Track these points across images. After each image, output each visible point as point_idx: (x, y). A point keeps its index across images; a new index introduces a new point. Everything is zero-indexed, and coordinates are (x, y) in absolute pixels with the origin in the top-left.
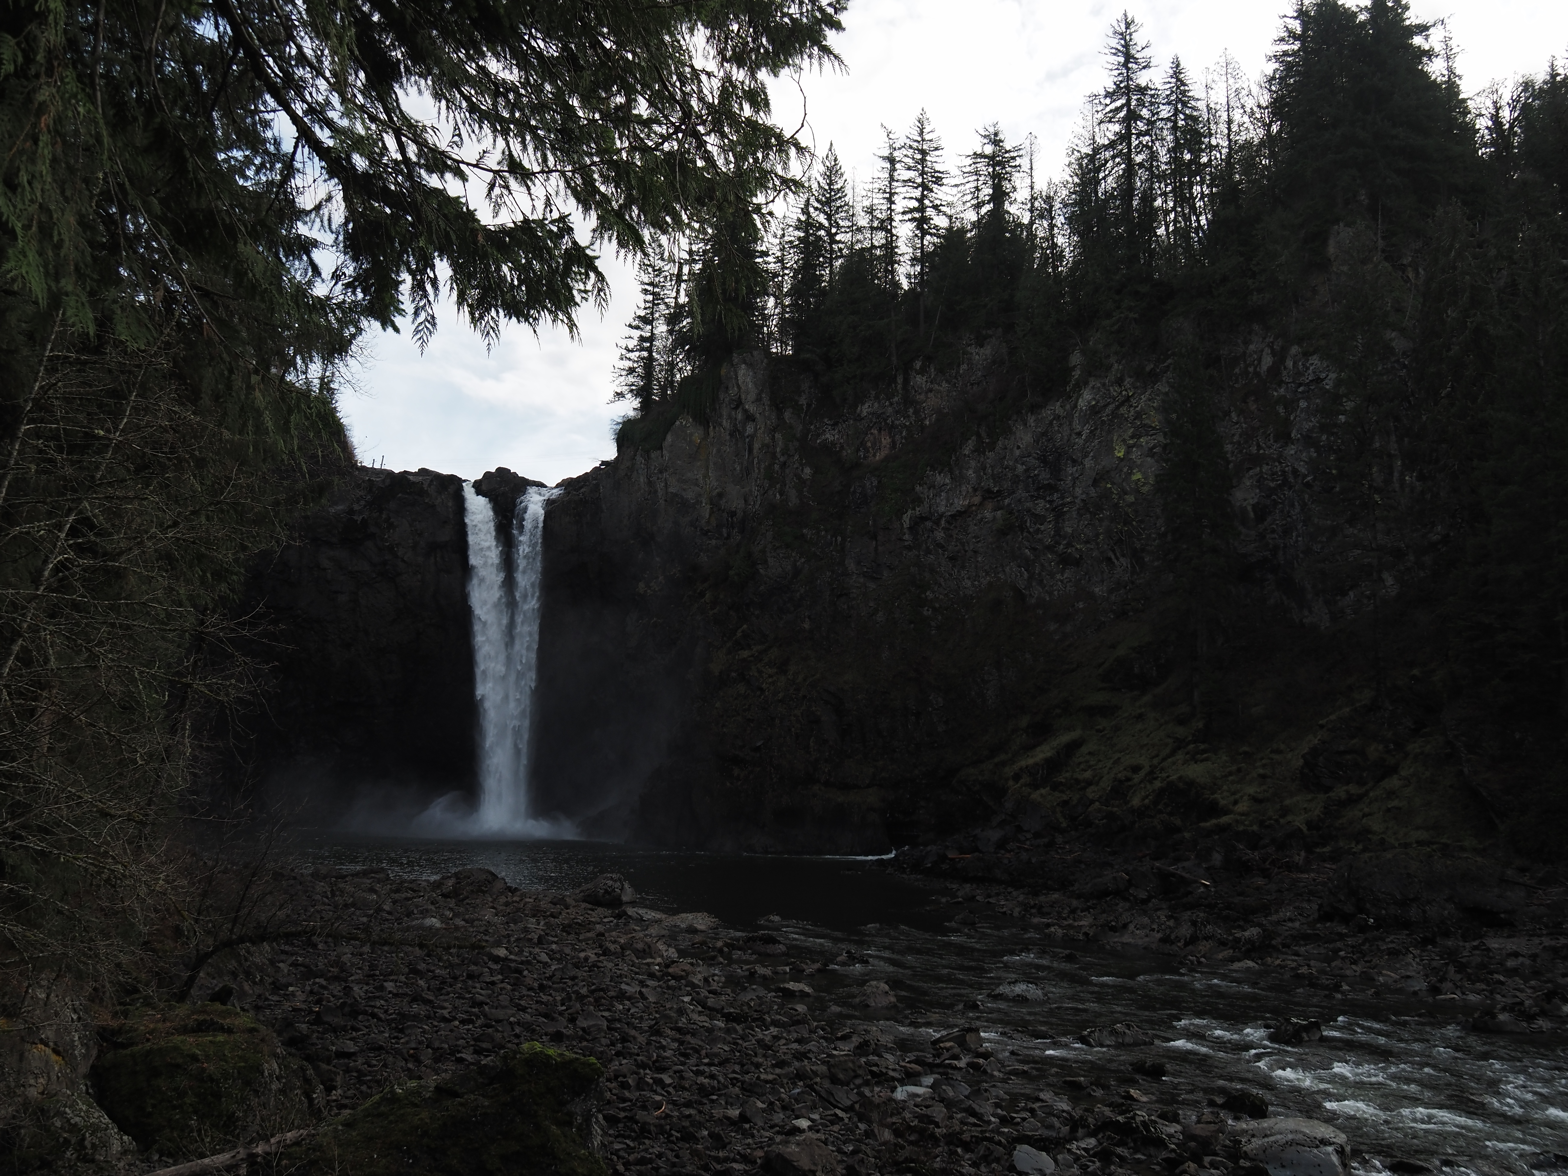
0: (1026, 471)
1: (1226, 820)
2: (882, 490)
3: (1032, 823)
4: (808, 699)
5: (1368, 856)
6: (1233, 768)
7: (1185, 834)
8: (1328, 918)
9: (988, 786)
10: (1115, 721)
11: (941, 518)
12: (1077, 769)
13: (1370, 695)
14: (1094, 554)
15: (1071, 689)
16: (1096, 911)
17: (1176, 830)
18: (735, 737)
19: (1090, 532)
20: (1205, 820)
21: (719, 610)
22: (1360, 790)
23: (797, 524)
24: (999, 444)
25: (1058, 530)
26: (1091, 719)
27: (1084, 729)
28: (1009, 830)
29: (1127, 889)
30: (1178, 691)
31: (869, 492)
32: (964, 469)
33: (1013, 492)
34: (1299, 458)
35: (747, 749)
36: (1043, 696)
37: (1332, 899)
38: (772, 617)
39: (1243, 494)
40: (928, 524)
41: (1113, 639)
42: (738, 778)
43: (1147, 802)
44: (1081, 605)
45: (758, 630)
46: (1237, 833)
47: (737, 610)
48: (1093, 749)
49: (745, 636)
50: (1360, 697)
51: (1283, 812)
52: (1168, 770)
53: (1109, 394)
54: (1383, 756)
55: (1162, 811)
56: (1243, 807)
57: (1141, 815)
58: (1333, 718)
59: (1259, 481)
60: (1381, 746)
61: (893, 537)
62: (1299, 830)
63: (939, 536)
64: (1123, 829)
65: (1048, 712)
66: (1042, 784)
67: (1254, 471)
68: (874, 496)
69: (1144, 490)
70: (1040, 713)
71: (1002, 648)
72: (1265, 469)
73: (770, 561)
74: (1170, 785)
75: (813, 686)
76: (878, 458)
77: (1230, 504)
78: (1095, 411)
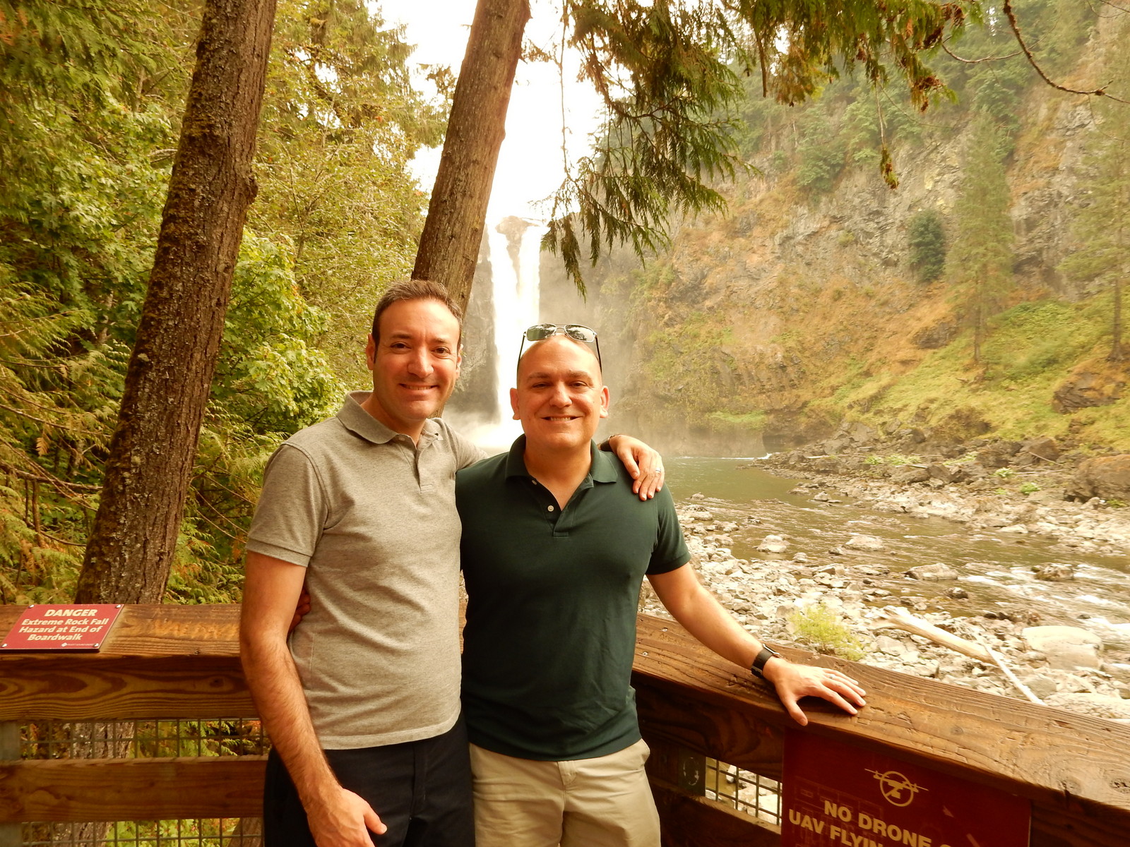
0: (861, 202)
1: (997, 434)
2: (761, 219)
3: (860, 436)
4: (712, 358)
5: (1103, 459)
6: (1003, 400)
7: (967, 443)
8: (1071, 499)
9: (831, 413)
10: (920, 369)
11: (801, 237)
12: (892, 401)
13: (1108, 350)
14: (907, 257)
15: (889, 348)
16: (907, 493)
17: (959, 441)
18: (666, 383)
19: (905, 243)
20: (980, 434)
21: (653, 303)
22: (1097, 415)
23: (703, 245)
24: (843, 184)
25: (882, 243)
26: (902, 368)
27: (897, 375)
28: (845, 441)
29: (928, 479)
30: (965, 348)
31: (752, 221)
32: (817, 202)
33: (851, 217)
34: (1063, 184)
35: (673, 391)
36: (869, 354)
37: (1074, 487)
38: (687, 306)
39: (1019, 212)
40: (792, 242)
41: (919, 315)
42: (667, 409)
43: (941, 423)
44: (897, 292)
45: (678, 315)
46: (1005, 443)
47: (665, 302)
48: (903, 388)
49: (670, 319)
50: (1101, 351)
51: (1039, 429)
52: (956, 402)
53: (922, 145)
54: (1115, 392)
55: (951, 428)
56: (1009, 426)
57: (937, 432)
58: (1079, 366)
59: (1031, 201)
60: (1113, 385)
61: (768, 251)
62: (1051, 441)
63: (800, 249)
64: (924, 440)
65: (872, 364)
66: (868, 411)
67: (1029, 195)
68: (756, 224)
69: (946, 212)
70: (867, 365)
71: (842, 323)
72: (1037, 193)
73: (686, 270)
74: (958, 412)
75: (714, 350)
76: (759, 197)
77: (1009, 219)
78: (912, 158)
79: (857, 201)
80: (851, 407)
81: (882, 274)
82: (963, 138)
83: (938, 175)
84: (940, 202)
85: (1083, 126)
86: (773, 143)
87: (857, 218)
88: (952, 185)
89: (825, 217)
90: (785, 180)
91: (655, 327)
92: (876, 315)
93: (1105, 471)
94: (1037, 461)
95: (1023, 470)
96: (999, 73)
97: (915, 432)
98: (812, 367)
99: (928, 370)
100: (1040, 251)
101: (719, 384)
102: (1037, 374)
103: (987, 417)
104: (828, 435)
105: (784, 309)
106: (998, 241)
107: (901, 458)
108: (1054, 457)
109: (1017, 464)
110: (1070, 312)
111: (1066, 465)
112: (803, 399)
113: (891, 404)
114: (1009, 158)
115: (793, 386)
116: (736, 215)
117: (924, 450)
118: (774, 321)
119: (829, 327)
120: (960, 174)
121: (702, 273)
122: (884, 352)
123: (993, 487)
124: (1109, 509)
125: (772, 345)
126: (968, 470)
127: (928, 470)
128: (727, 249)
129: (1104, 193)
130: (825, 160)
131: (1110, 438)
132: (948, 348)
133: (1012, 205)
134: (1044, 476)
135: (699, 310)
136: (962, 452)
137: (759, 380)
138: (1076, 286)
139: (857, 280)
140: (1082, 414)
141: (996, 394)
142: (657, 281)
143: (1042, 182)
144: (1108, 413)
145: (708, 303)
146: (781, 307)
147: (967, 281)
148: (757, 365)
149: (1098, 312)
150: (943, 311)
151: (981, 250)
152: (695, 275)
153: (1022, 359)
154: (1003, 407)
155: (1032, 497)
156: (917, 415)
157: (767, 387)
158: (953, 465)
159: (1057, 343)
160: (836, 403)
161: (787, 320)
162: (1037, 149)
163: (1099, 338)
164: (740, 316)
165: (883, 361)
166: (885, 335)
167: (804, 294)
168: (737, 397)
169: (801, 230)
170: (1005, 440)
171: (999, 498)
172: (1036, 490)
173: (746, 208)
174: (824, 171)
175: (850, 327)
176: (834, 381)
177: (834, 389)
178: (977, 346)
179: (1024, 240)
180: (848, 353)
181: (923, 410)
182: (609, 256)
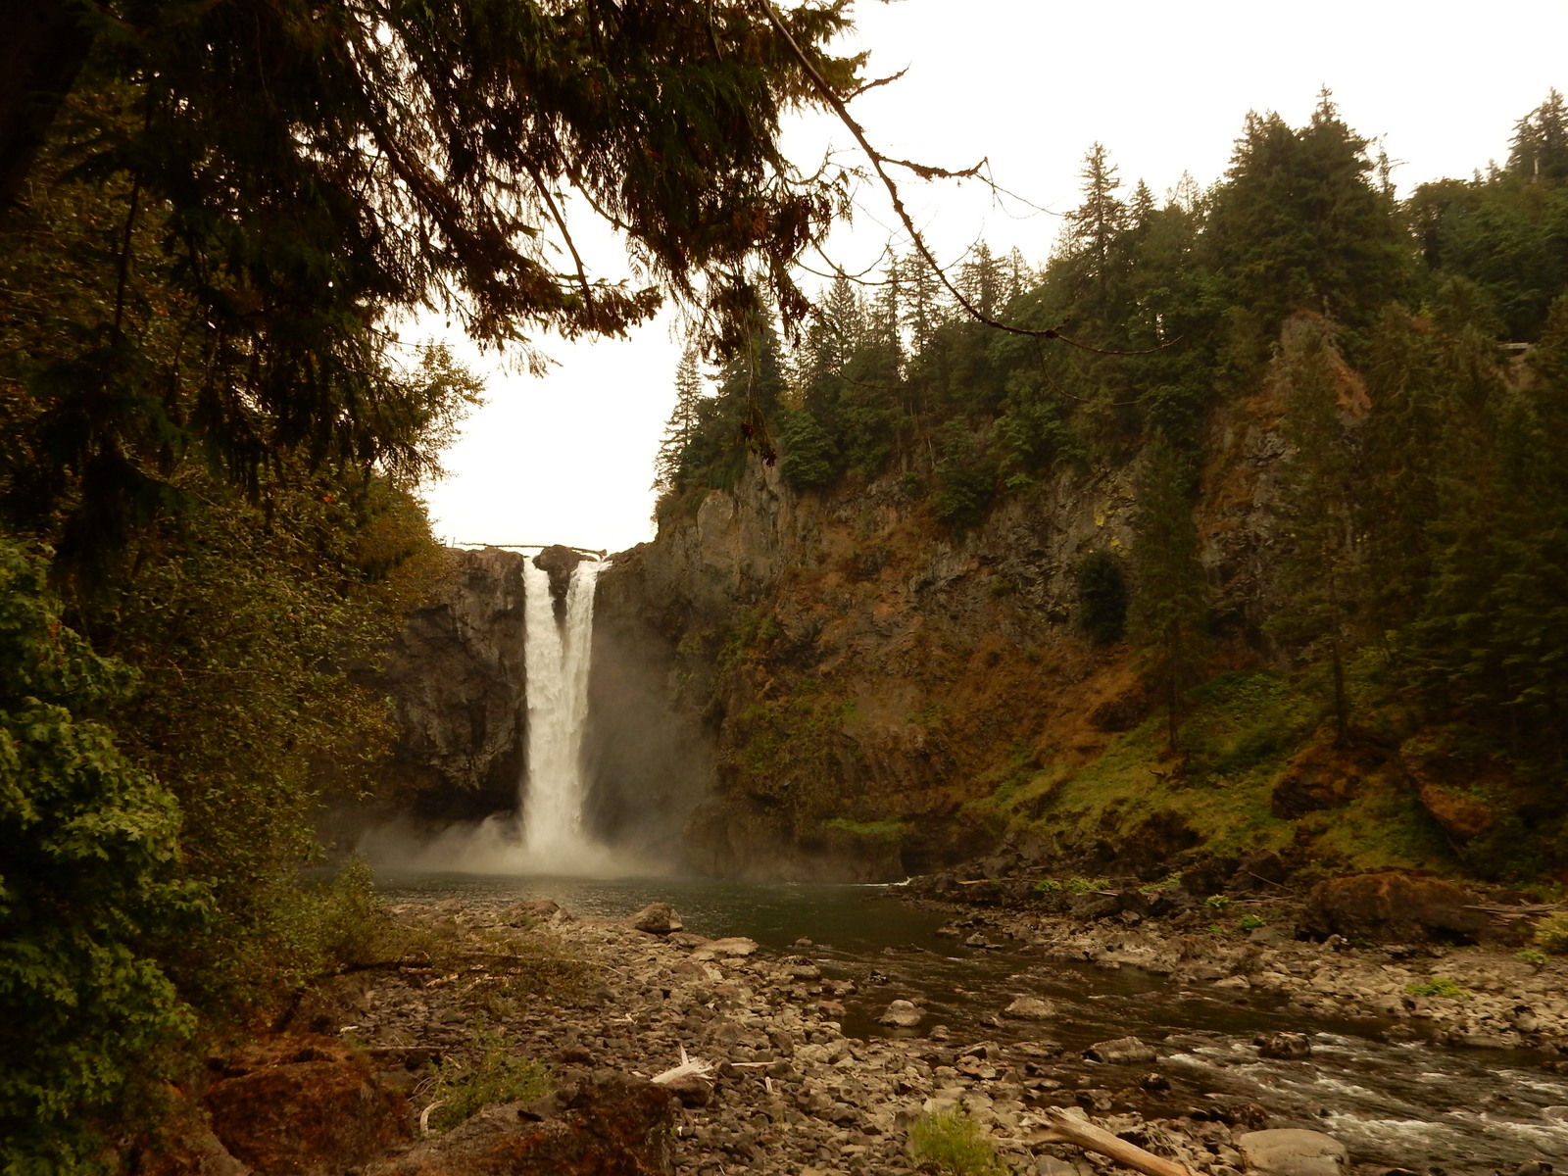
0: (1017, 540)
1: (1206, 847)
2: (891, 559)
3: (1031, 852)
4: (830, 743)
5: (1339, 880)
6: (1210, 801)
7: (1169, 860)
8: (1303, 937)
9: (991, 819)
10: (1103, 759)
11: (943, 582)
12: (1070, 803)
13: (1333, 734)
14: (1079, 611)
15: (1062, 731)
16: (1093, 932)
17: (1161, 858)
18: (766, 778)
19: (1074, 592)
20: (1187, 848)
21: (749, 666)
22: (1328, 821)
23: (816, 589)
24: (993, 516)
25: (1046, 591)
26: (1081, 758)
27: (1074, 766)
28: (1011, 859)
29: (1120, 912)
30: (1158, 731)
31: (880, 561)
32: (962, 539)
33: (1005, 558)
34: (1260, 524)
35: (776, 788)
36: (1037, 738)
37: (1307, 920)
38: (795, 672)
39: (1211, 556)
40: (932, 588)
41: (1098, 686)
42: (768, 814)
43: (1134, 832)
44: (1069, 656)
45: (784, 683)
46: (1217, 859)
47: (765, 666)
48: (1084, 785)
49: (773, 689)
50: (1324, 736)
51: (1258, 840)
52: (1153, 803)
53: (1088, 472)
54: (1347, 789)
55: (1147, 840)
56: (1221, 836)
57: (1129, 844)
58: (1300, 755)
59: (1225, 545)
60: (1344, 780)
61: (901, 600)
62: (1274, 856)
63: (942, 598)
64: (1113, 856)
65: (1042, 752)
66: (1039, 817)
67: (1222, 536)
68: (884, 564)
69: (1123, 554)
70: (1035, 753)
71: (1000, 696)
72: (1230, 534)
73: (794, 623)
74: (1155, 816)
75: (833, 732)
76: (887, 530)
77: (1199, 565)
78: (1076, 486)
79: (1012, 538)
80: (1016, 811)
81: (1048, 632)
82: (1137, 464)
83: (1110, 508)
84: (1116, 542)
85: (1275, 455)
86: (904, 462)
87: (1013, 559)
88: (1127, 522)
89: (973, 557)
90: (920, 509)
91: (752, 699)
92: (1043, 686)
93: (1344, 898)
94: (1258, 886)
95: (1242, 898)
96: (1175, 389)
97: (1101, 845)
98: (963, 755)
99: (1114, 760)
100: (1241, 606)
101: (840, 779)
102: (1250, 766)
103: (1193, 824)
104: (988, 851)
105: (925, 677)
106: (1189, 593)
107: (1083, 882)
108: (1281, 878)
109: (1234, 889)
110: (1283, 685)
111: (1297, 890)
112: (953, 800)
113: (1068, 807)
114: (1194, 492)
115: (940, 782)
116: (858, 551)
117: (1114, 870)
118: (911, 692)
119: (984, 700)
120: (1136, 508)
121: (816, 627)
122: (1057, 735)
123: (1205, 923)
124: (1354, 950)
125: (910, 725)
126: (1171, 898)
127: (1118, 898)
128: (847, 596)
129: (1308, 537)
130: (970, 486)
131: (1348, 852)
132: (1138, 730)
133: (1202, 548)
134: (1268, 905)
135: (811, 676)
136: (1164, 873)
137: (893, 773)
138: (1288, 652)
139: (1017, 639)
140: (1311, 820)
141: (1202, 793)
142: (754, 637)
143: (1235, 521)
144: (1341, 818)
145: (823, 668)
146: (919, 674)
147: (1154, 643)
148: (891, 753)
149: (1318, 685)
150: (1129, 682)
151: (1168, 603)
152: (806, 629)
153: (1230, 746)
154: (1211, 810)
155: (1255, 936)
156: (1103, 822)
157: (905, 783)
158: (1151, 892)
159: (1272, 725)
160: (997, 806)
161: (929, 691)
162: (1226, 481)
163: (1321, 719)
164: (867, 685)
165: (1056, 748)
166: (1057, 713)
167: (950, 657)
168: (865, 797)
169: (943, 574)
170: (1217, 855)
171: (1213, 938)
172: (1260, 926)
173: (872, 543)
174: (969, 499)
175: (1011, 702)
176: (993, 775)
177: (994, 785)
178: (1173, 728)
179: (1220, 592)
180: (1010, 736)
181: (1111, 814)
182: (690, 602)
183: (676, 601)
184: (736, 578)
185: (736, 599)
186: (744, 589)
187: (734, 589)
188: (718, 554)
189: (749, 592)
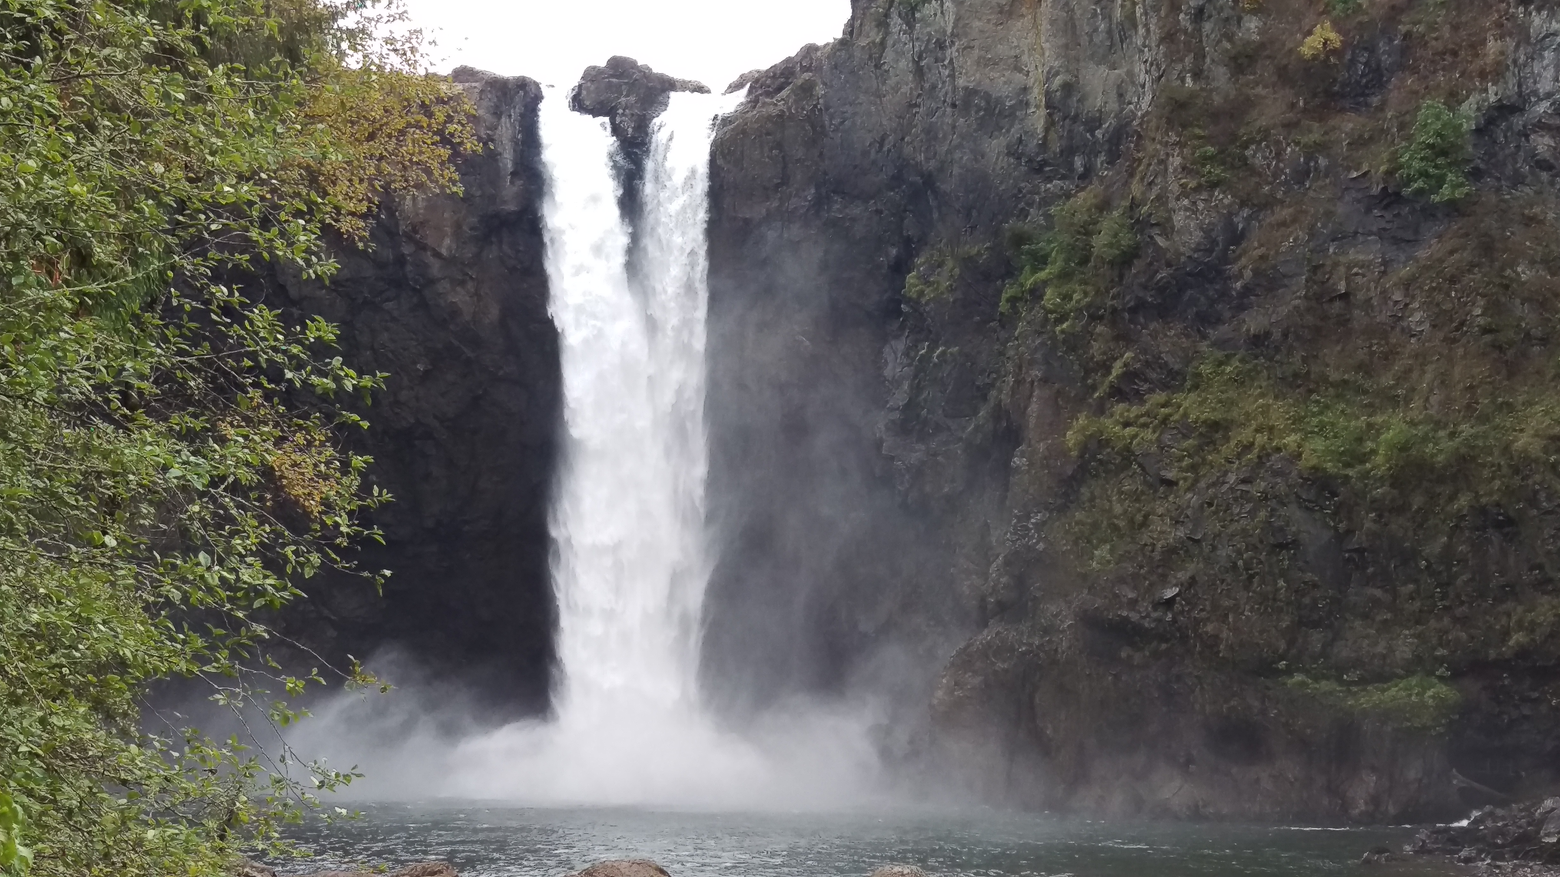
2: (1413, 54)
18: (1120, 580)
21: (1073, 324)
31: (1386, 60)
35: (1144, 605)
38: (1184, 333)
42: (1128, 663)
45: (1157, 362)
47: (1112, 322)
49: (1129, 376)
68: (1397, 68)
91: (1083, 400)
105: (1501, 337)
121: (1230, 226)
135: (1222, 343)
142: (1085, 257)
145: (1251, 322)
146: (1489, 331)
152: (1207, 231)
182: (929, 180)
183: (897, 180)
184: (1037, 119)
185: (1038, 168)
186: (1056, 146)
187: (1032, 145)
188: (994, 63)
189: (1069, 152)
